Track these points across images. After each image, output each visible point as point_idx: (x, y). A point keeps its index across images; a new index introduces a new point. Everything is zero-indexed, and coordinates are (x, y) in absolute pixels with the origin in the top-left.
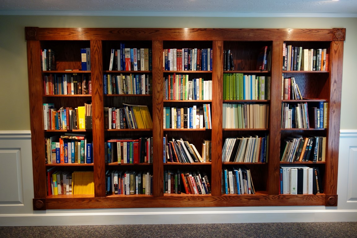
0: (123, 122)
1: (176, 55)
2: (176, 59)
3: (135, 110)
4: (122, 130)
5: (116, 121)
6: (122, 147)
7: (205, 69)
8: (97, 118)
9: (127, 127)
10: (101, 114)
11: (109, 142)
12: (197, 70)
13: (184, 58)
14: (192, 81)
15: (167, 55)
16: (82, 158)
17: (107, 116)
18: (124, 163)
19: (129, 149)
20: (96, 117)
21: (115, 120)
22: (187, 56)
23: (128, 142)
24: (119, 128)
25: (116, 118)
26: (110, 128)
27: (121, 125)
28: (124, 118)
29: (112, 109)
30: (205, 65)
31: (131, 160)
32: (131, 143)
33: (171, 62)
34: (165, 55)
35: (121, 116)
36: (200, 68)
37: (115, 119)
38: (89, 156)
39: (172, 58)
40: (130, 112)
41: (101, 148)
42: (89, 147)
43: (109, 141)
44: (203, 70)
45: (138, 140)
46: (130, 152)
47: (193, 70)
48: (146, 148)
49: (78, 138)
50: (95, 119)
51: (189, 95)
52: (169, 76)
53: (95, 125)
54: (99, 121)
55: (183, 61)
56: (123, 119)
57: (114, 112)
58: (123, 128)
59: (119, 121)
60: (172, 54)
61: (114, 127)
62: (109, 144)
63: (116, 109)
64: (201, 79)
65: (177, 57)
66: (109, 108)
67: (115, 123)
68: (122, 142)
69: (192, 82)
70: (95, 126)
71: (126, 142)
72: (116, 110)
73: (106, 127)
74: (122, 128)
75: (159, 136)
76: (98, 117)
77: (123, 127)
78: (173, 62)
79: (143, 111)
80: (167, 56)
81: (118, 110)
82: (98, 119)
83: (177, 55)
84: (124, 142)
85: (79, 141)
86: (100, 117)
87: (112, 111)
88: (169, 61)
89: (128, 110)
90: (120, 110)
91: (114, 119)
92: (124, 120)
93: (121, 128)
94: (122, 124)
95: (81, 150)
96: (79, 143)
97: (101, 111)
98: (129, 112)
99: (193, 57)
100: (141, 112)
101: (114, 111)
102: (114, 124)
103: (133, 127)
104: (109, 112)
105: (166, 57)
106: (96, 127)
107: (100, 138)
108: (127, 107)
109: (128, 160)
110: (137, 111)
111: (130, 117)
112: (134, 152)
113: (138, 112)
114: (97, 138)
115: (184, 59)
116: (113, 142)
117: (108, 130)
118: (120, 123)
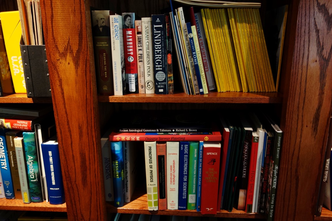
0: (164, 70)
3: (210, 22)
4: (162, 98)
5: (139, 64)
6: (161, 160)
8: (63, 55)
9: (178, 88)
10: (80, 35)
11: (117, 141)
16: (32, 186)
17: (104, 44)
18: (170, 208)
19: (186, 165)
20: (61, 49)
21: (135, 63)
23: (183, 143)
24: (149, 92)
25: (139, 52)
26: (118, 92)
27: (155, 80)
28: (169, 52)
29: (124, 19)
31: (192, 199)
32: (193, 145)
35: (158, 46)
37: (135, 56)
38: (54, 183)
40: (193, 28)
41: (87, 163)
42: (50, 153)
43: (117, 137)
45: (218, 135)
46: (188, 175)
48: (245, 163)
49: (12, 125)
50: (57, 55)
53: (60, 81)
54: (72, 64)
56: (164, 59)
57: (130, 32)
58: (164, 93)
59: (151, 65)
61: (133, 88)
62: (117, 147)
63: (138, 18)
66: (112, 13)
67: (135, 72)
68: (161, 142)
70: (61, 85)
71: (178, 143)
72: (138, 22)
73: (105, 88)
74: (161, 90)
75: (310, 125)
76: (68, 48)
77: (164, 89)
79: (239, 25)
81: (145, 23)
82: (69, 58)
84: (167, 143)
85: (19, 133)
86: (75, 48)
87: (125, 28)
89: (183, 22)
90: (153, 23)
91: (131, 60)
92: (170, 61)
93: (157, 92)
94: (161, 76)
95: (28, 163)
96: (18, 141)
97: (78, 23)
98: (190, 31)
100: (234, 31)
101: (132, 28)
102: (132, 76)
103: (201, 86)
104: (112, 29)
106: (65, 88)
107: (80, 128)
108: (181, 9)
109: (183, 201)
110: (215, 26)
111: (192, 50)
112: (202, 177)
113: (219, 30)
114: (70, 131)
116: (131, 142)
117: (111, 99)
118: (155, 72)
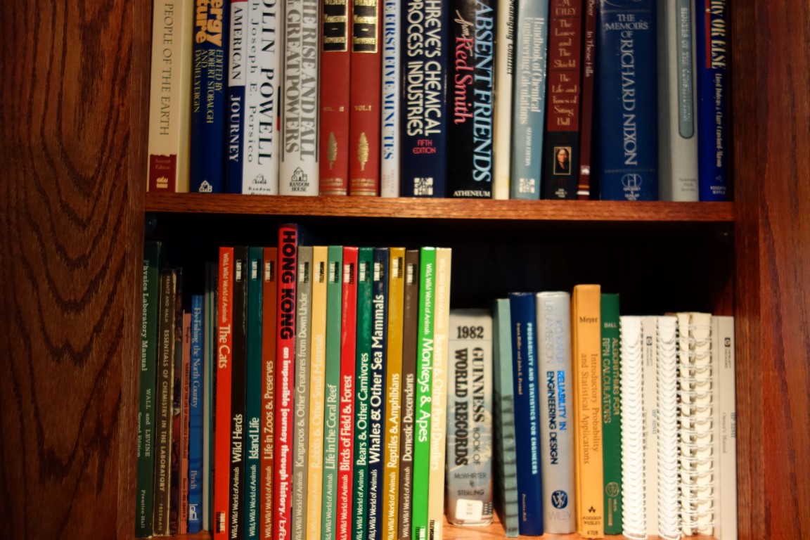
1: (311, 24)
2: (310, 70)
7: (632, 191)
12: (546, 191)
13: (405, 59)
14: (492, 312)
15: (216, 26)
22: (435, 39)
30: (630, 139)
33: (253, 99)
34: (196, 29)
36: (577, 179)
39: (271, 60)
44: (620, 196)
47: (501, 192)
51: (454, 469)
52: (226, 257)
55: (392, 90)
60: (273, 23)
64: (589, 294)
65: (325, 47)
69: (485, 322)
78: (281, 104)
80: (217, 40)
83: (327, 30)
88: (240, 91)
99: (505, 43)
105: (208, 45)
115: (405, 70)
